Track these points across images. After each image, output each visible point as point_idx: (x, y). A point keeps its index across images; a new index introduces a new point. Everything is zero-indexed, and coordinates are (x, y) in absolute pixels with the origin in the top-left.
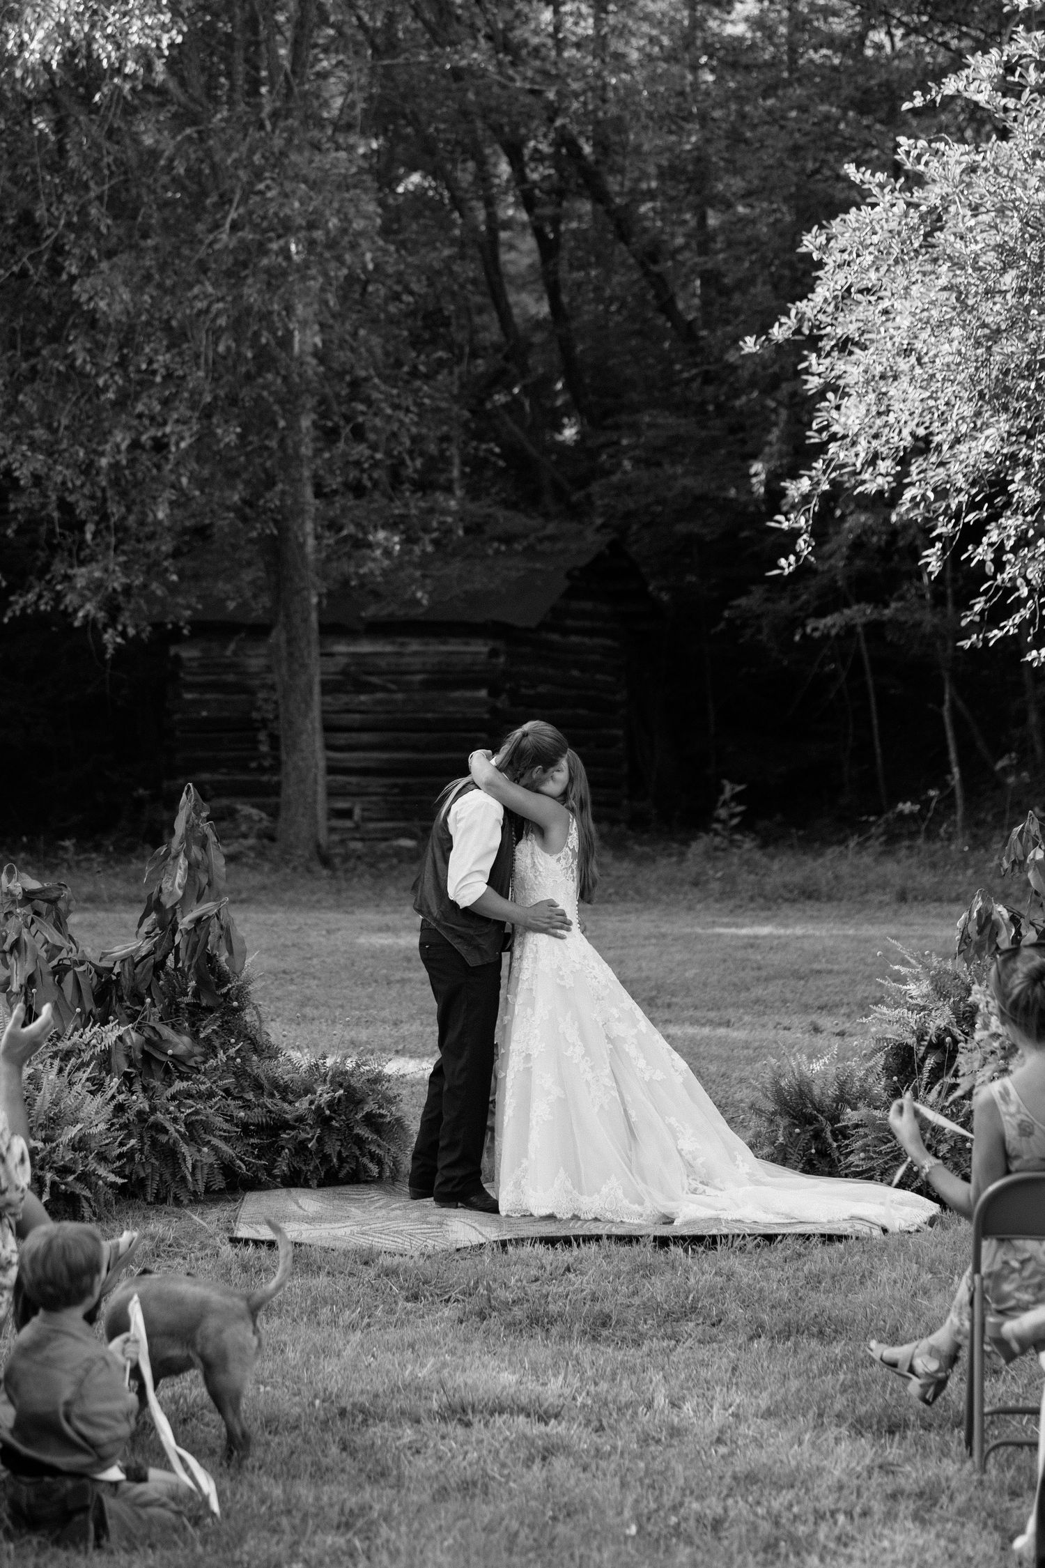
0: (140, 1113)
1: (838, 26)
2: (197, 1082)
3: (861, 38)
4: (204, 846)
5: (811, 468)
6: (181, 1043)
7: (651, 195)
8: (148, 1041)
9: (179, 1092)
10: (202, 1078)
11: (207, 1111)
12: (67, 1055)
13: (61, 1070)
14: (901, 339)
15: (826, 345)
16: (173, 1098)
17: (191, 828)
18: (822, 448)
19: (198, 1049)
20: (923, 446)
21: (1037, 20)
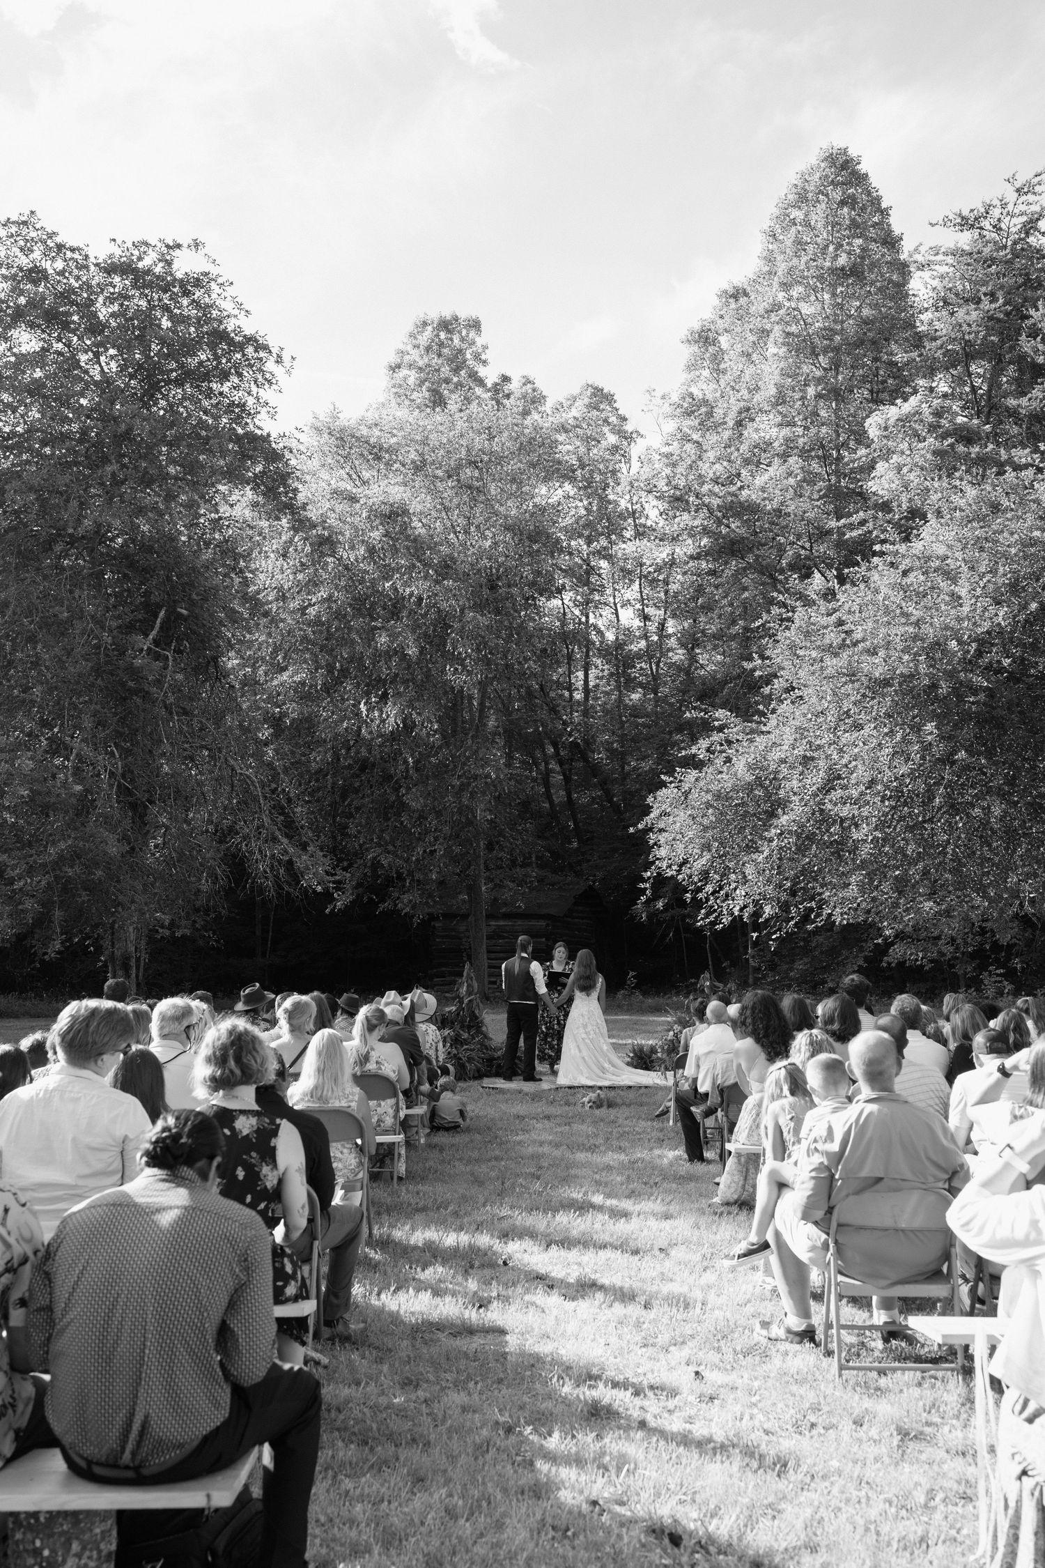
4: (472, 980)
5: (651, 868)
6: (465, 1035)
9: (465, 1049)
11: (473, 1054)
14: (677, 829)
15: (655, 830)
17: (468, 975)
18: (653, 863)
19: (470, 1037)
20: (685, 862)
21: (720, 729)
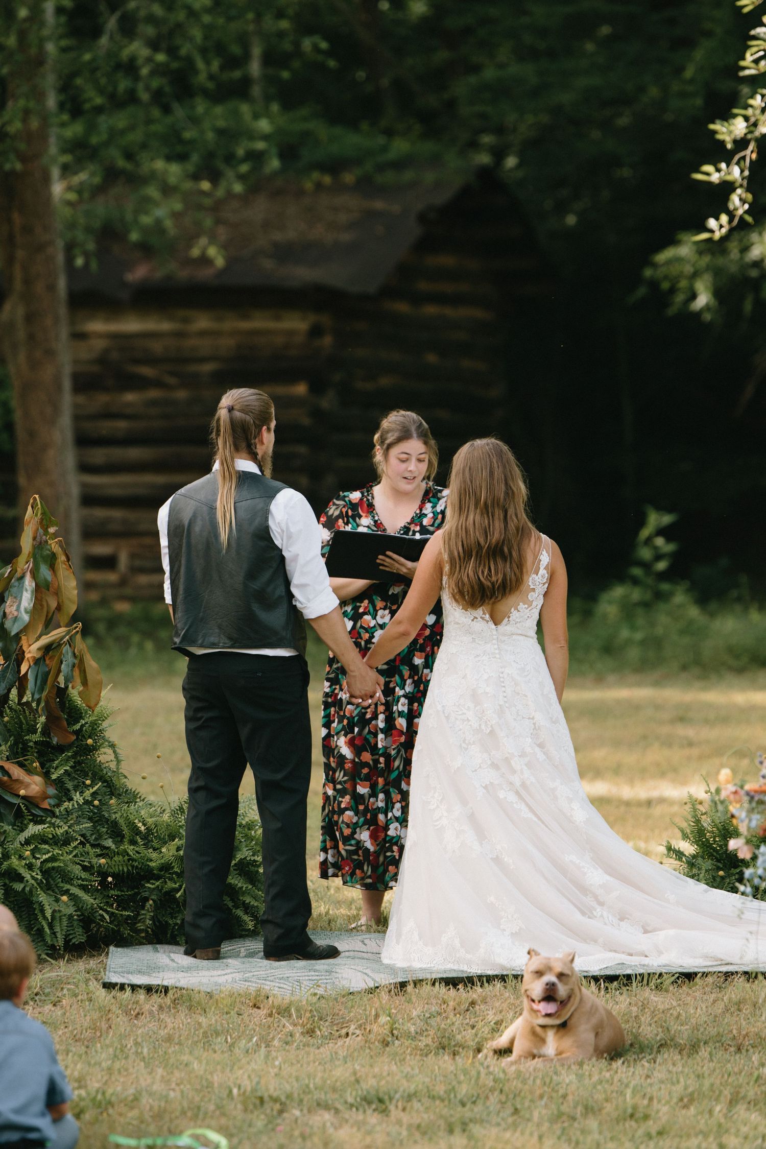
2: (52, 825)
4: (52, 567)
5: (746, 106)
6: (32, 784)
9: (33, 837)
10: (58, 822)
11: (66, 858)
16: (27, 842)
17: (39, 546)
19: (52, 791)
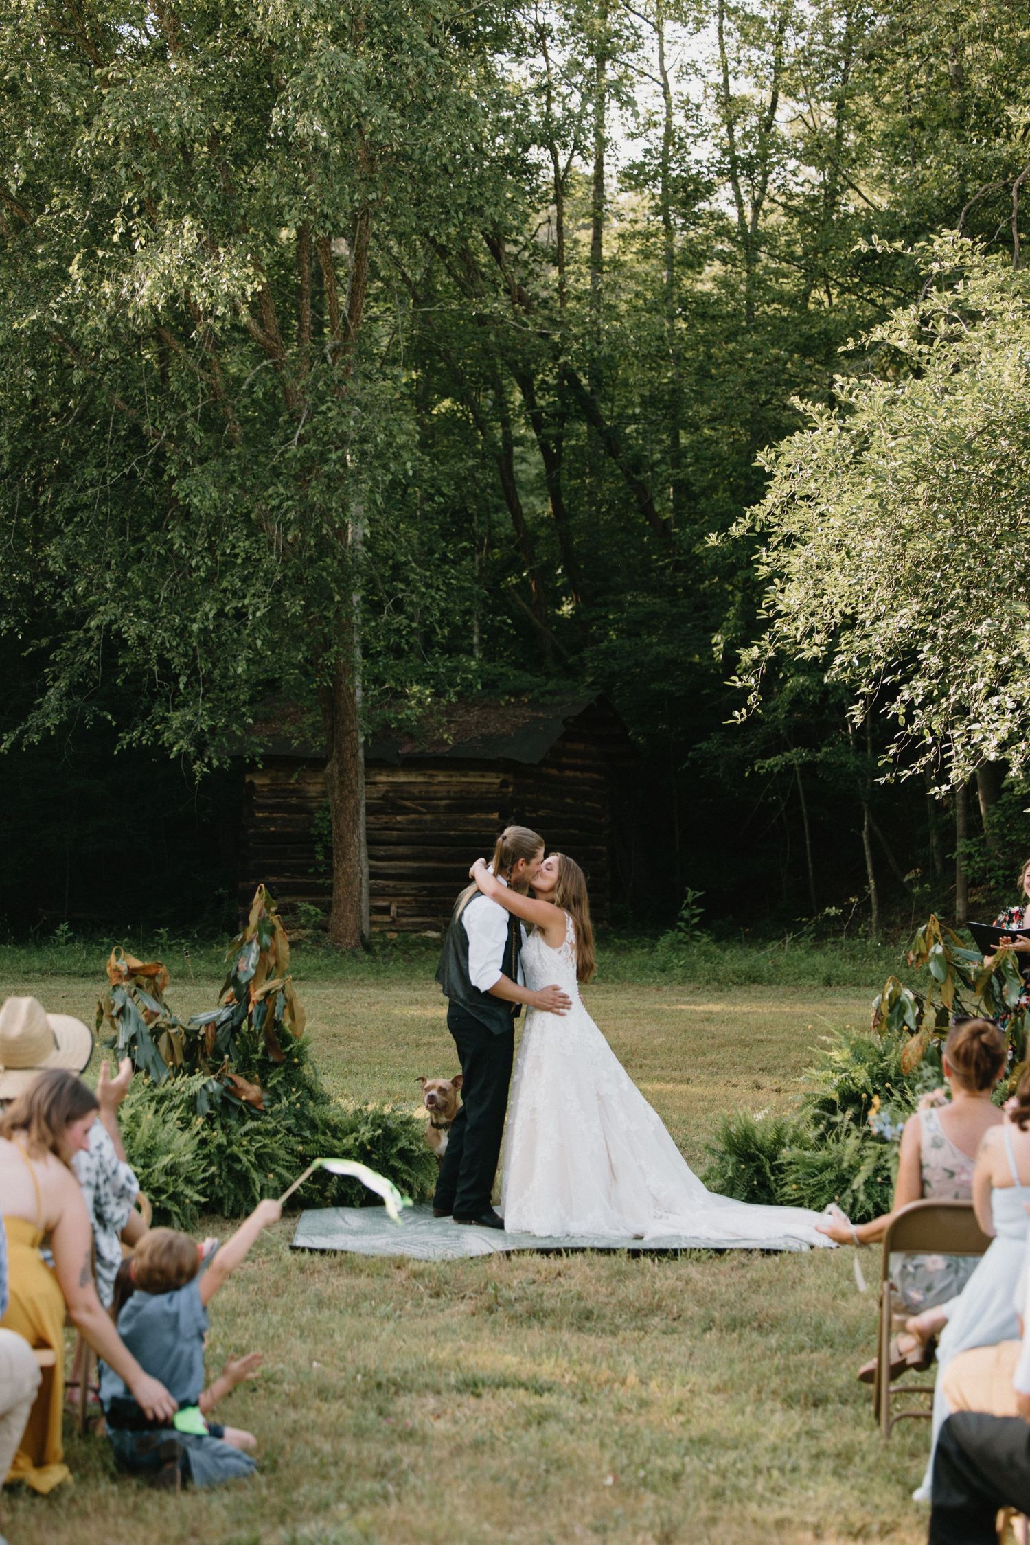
0: (219, 1146)
1: (788, 286)
2: (264, 1122)
3: (806, 295)
4: (272, 935)
5: (760, 639)
6: (252, 1091)
7: (634, 419)
8: (227, 1089)
9: (251, 1130)
10: (268, 1118)
11: (273, 1145)
12: (161, 1099)
13: (156, 1111)
14: (834, 537)
15: (774, 540)
16: (246, 1134)
17: (262, 921)
18: (769, 623)
19: (266, 1096)
20: (850, 622)
21: (946, 282)
